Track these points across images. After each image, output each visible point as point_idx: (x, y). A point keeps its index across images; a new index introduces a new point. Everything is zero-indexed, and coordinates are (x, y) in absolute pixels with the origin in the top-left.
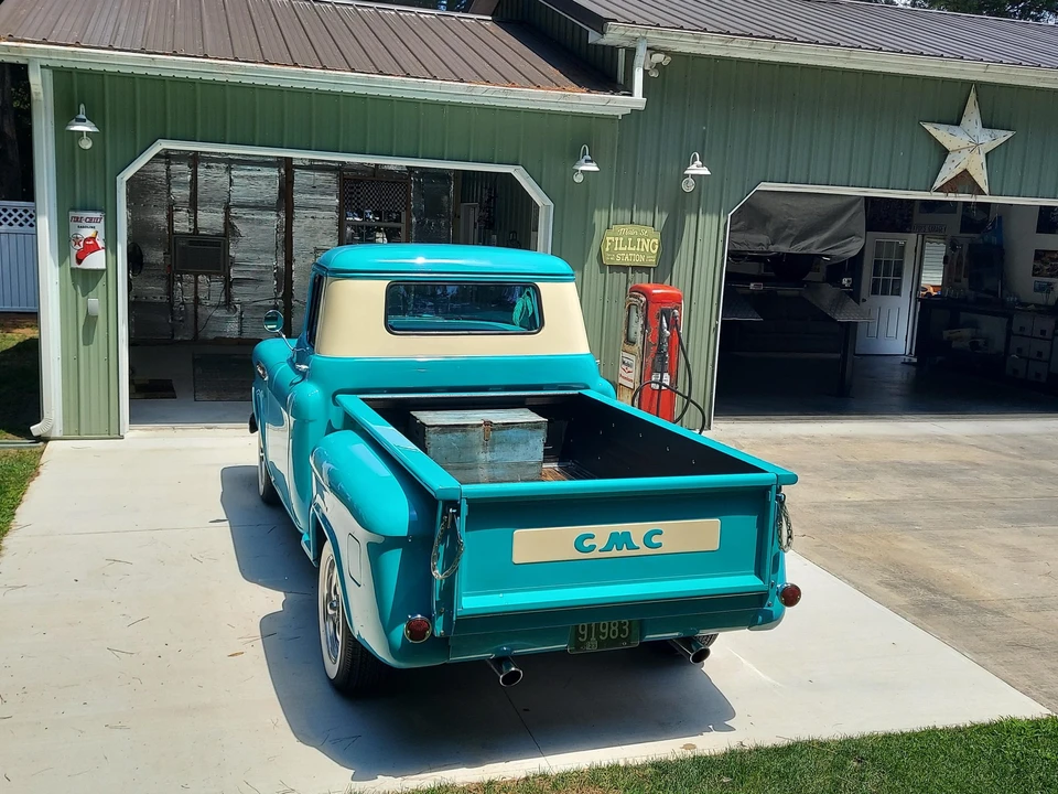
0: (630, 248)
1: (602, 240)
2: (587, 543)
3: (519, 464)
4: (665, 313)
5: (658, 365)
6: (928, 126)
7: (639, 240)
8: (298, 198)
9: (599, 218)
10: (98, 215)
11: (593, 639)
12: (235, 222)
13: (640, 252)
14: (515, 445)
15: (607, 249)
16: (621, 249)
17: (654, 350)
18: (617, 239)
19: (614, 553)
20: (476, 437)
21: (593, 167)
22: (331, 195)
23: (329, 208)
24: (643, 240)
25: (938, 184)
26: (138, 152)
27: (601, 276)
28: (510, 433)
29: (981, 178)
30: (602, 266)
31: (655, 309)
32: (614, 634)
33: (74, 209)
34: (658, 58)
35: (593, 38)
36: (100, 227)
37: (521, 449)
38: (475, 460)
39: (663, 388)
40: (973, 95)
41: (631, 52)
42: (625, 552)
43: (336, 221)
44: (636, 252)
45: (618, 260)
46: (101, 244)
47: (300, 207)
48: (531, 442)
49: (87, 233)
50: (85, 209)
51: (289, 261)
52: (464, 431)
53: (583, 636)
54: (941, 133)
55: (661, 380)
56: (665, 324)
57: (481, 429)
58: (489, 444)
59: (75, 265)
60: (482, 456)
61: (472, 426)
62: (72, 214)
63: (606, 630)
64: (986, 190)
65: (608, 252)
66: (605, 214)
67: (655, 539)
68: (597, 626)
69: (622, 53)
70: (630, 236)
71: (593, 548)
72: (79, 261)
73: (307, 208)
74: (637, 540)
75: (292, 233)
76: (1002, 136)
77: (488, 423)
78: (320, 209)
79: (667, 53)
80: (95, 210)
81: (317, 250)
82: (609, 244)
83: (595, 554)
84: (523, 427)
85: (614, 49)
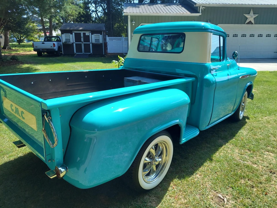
2: (12, 108)
6: (244, 15)
19: (17, 115)
25: (246, 23)
29: (253, 22)
34: (204, 8)
35: (195, 6)
40: (252, 9)
41: (200, 7)
54: (247, 16)
64: (254, 23)
69: (199, 7)
71: (13, 110)
76: (257, 15)
79: (205, 7)
83: (14, 113)
85: (198, 7)
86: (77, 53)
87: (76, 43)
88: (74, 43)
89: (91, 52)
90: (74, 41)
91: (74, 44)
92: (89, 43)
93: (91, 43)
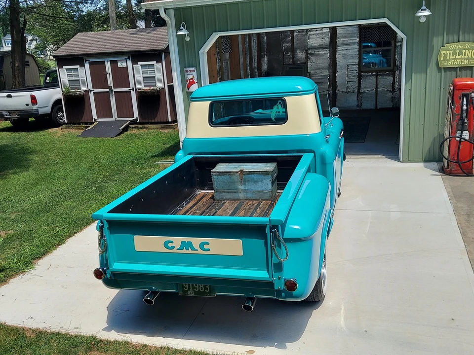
0: (457, 57)
1: (439, 53)
2: (170, 245)
3: (259, 192)
4: (466, 96)
5: (460, 127)
7: (464, 51)
8: (340, 41)
9: (437, 41)
10: (193, 69)
11: (191, 290)
12: (310, 56)
13: (465, 59)
14: (256, 182)
15: (442, 59)
16: (451, 57)
17: (457, 118)
18: (448, 52)
19: (184, 251)
20: (236, 178)
21: (427, 13)
22: (355, 37)
23: (353, 44)
24: (467, 51)
26: (206, 39)
27: (438, 75)
28: (253, 176)
30: (439, 69)
31: (459, 94)
32: (202, 289)
33: (185, 67)
36: (195, 74)
37: (260, 184)
38: (237, 189)
39: (462, 140)
42: (190, 251)
43: (357, 50)
44: (462, 59)
45: (450, 64)
46: (196, 81)
47: (341, 45)
48: (264, 181)
49: (190, 77)
50: (189, 67)
51: (335, 72)
52: (229, 175)
53: (186, 288)
55: (461, 135)
56: (465, 102)
57: (238, 174)
58: (243, 181)
59: (187, 91)
60: (240, 187)
61: (233, 172)
62: (185, 69)
63: (198, 287)
65: (443, 60)
66: (440, 39)
67: (206, 247)
68: (192, 285)
70: (457, 49)
71: (173, 248)
72: (188, 89)
73: (343, 45)
74: (196, 246)
75: (336, 58)
77: (242, 171)
78: (349, 45)
80: (192, 67)
81: (348, 65)
82: (443, 55)
83: (174, 251)
84: (259, 174)
86: (100, 120)
87: (96, 90)
88: (91, 91)
89: (136, 115)
90: (91, 87)
91: (92, 95)
92: (127, 89)
93: (133, 89)
